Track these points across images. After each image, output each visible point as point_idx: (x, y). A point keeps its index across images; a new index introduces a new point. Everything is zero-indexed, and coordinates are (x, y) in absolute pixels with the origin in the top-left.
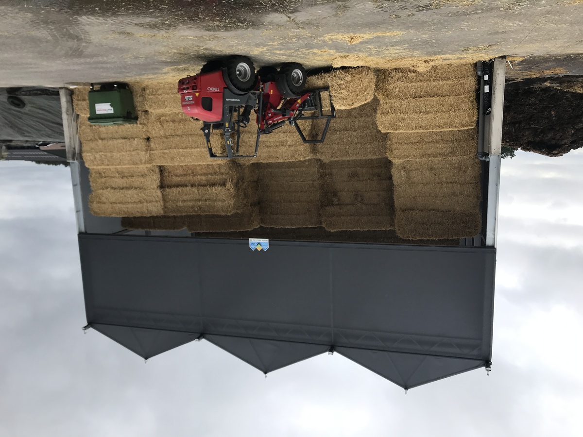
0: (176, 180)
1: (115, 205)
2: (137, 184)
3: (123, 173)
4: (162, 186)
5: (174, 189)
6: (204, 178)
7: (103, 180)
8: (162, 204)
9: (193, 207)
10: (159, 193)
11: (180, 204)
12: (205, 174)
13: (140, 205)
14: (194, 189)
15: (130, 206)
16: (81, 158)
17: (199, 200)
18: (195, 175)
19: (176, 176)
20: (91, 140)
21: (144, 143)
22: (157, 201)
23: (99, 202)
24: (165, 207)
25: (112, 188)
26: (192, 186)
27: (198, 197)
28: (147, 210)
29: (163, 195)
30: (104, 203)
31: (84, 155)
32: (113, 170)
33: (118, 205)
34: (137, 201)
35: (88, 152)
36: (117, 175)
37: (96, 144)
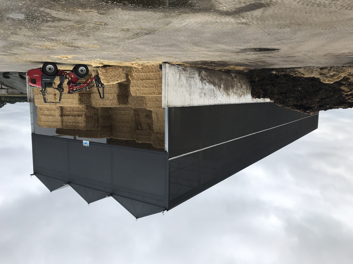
0: (67, 113)
1: (45, 123)
2: (53, 114)
3: (48, 109)
4: (62, 115)
5: (66, 117)
6: (77, 113)
7: (42, 111)
8: (61, 124)
9: (72, 125)
10: (60, 118)
11: (68, 124)
12: (77, 111)
13: (53, 123)
14: (73, 117)
15: (50, 123)
16: (34, 101)
17: (74, 123)
18: (74, 111)
19: (68, 111)
20: (37, 94)
21: (54, 96)
22: (59, 122)
23: (40, 121)
24: (63, 125)
25: (45, 115)
26: (72, 116)
27: (74, 121)
28: (56, 126)
29: (62, 119)
30: (42, 121)
31: (35, 100)
32: (45, 107)
33: (46, 122)
34: (52, 121)
35: (36, 99)
36: (46, 110)
37: (39, 96)
